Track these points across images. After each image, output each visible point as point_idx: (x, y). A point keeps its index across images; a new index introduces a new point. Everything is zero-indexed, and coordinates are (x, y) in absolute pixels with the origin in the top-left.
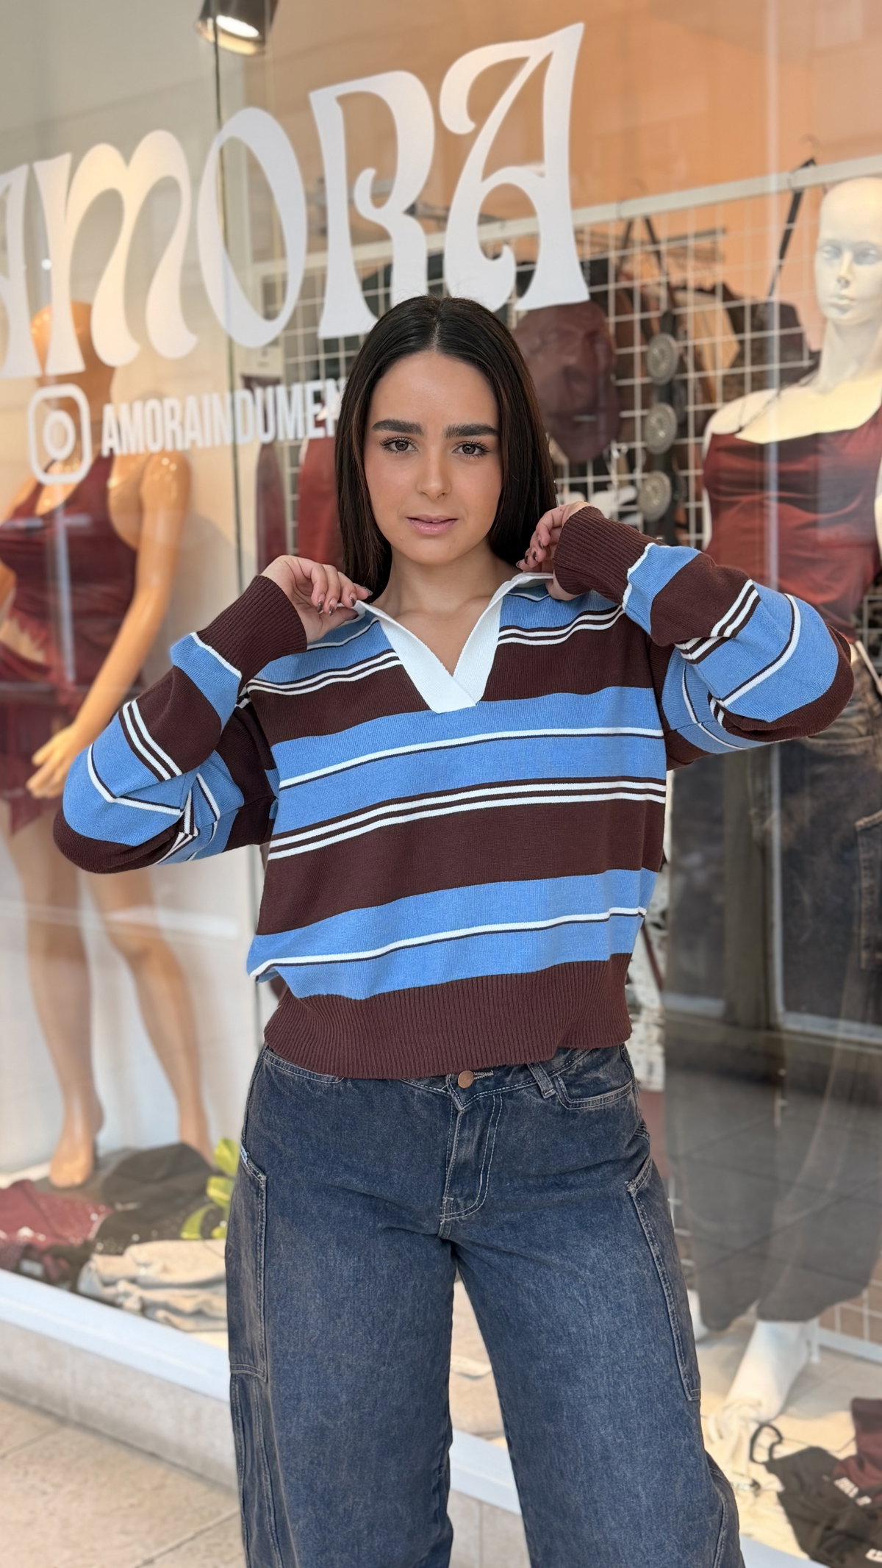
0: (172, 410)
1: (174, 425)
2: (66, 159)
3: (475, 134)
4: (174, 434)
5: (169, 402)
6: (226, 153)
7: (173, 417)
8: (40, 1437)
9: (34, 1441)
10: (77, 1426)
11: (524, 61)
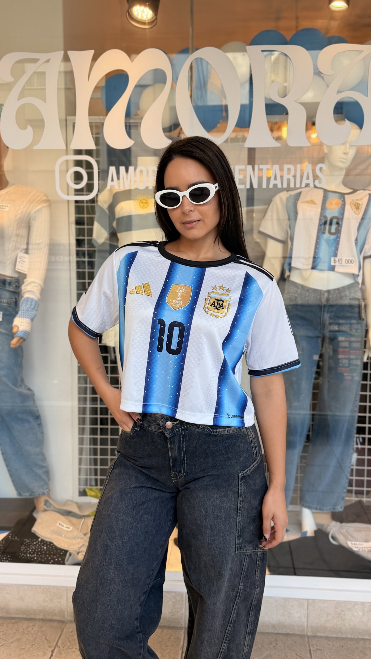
2: (91, 53)
3: (333, 76)
6: (194, 64)
8: (62, 632)
9: (61, 634)
10: (71, 622)
11: (361, 52)
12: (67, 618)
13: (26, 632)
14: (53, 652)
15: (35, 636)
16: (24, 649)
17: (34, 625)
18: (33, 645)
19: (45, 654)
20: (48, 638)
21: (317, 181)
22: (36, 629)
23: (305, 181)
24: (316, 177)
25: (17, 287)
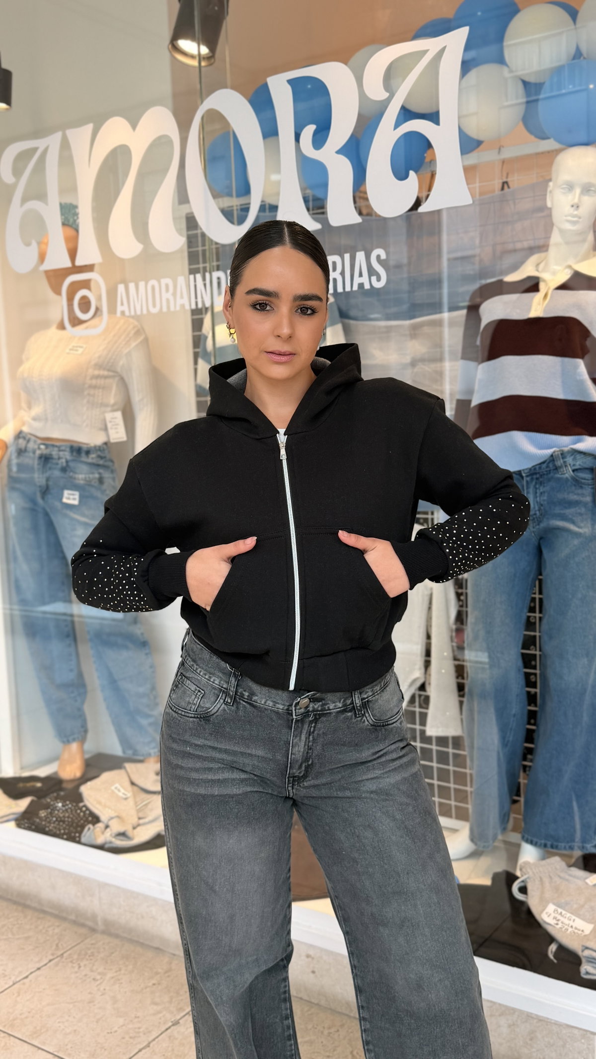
0: (167, 286)
1: (169, 295)
2: (90, 127)
3: (388, 100)
4: (168, 300)
5: (164, 281)
6: (205, 119)
7: (167, 290)
8: (82, 941)
9: (79, 944)
10: (103, 932)
11: (425, 52)
12: (101, 927)
13: (44, 931)
14: (50, 961)
15: (48, 938)
16: (23, 949)
17: (58, 926)
19: (39, 961)
20: (60, 945)
21: (374, 278)
22: (57, 930)
23: (357, 280)
24: (372, 272)
25: (101, 457)
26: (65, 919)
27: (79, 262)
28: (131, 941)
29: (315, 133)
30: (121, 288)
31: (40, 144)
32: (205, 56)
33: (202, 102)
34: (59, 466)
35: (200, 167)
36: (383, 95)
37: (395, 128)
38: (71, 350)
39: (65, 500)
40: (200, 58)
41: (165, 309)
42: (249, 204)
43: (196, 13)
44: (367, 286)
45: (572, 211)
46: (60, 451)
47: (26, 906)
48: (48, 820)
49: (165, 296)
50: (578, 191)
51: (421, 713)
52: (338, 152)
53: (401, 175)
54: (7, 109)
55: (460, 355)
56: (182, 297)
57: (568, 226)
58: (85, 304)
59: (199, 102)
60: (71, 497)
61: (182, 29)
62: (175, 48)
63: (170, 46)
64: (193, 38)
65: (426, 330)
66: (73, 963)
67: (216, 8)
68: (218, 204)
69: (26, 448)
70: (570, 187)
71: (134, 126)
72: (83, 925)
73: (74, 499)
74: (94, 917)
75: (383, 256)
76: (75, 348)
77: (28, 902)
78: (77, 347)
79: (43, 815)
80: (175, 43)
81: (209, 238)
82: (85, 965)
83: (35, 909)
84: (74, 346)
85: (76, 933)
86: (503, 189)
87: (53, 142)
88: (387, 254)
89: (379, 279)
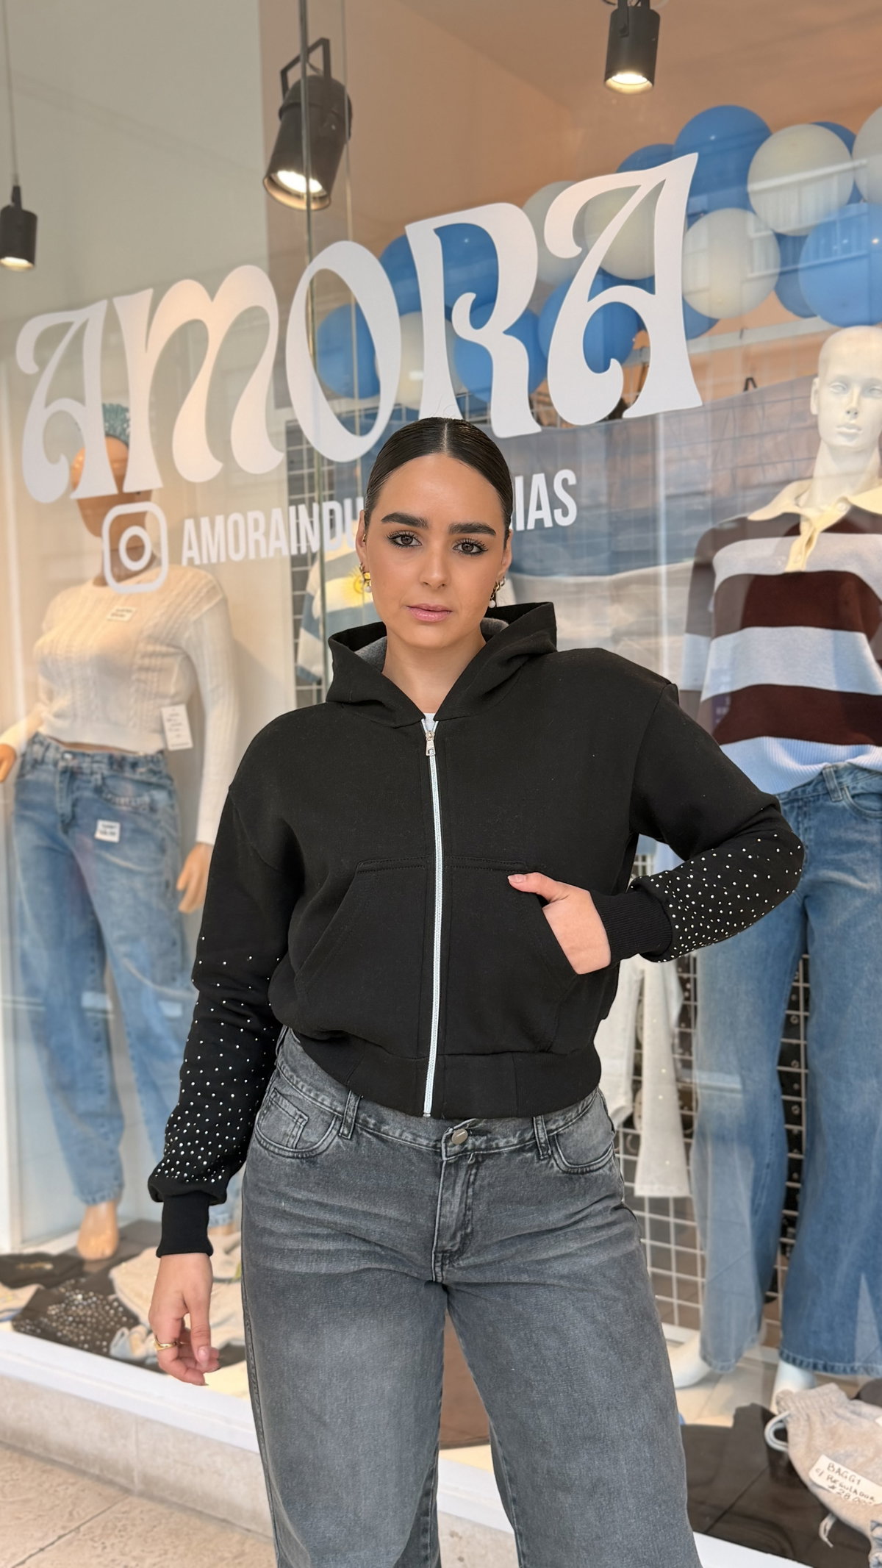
0: (256, 521)
1: (259, 535)
2: (149, 293)
3: (580, 260)
4: (257, 542)
5: (252, 515)
6: (315, 284)
7: (256, 528)
8: (109, 1508)
9: (104, 1511)
10: (142, 1495)
11: (632, 190)
12: (138, 1486)
13: (51, 1491)
14: (60, 1537)
15: (57, 1502)
16: (19, 1518)
17: (73, 1484)
18: (40, 1516)
19: (42, 1539)
20: (75, 1513)
21: (558, 512)
22: (72, 1490)
23: (534, 515)
24: (555, 503)
25: (154, 773)
26: (84, 1473)
27: (129, 487)
28: (184, 1508)
29: (475, 307)
30: (189, 525)
31: (76, 317)
32: (317, 196)
33: (311, 260)
34: (92, 785)
35: (308, 352)
36: (574, 251)
37: (590, 298)
38: (113, 615)
39: (99, 835)
40: (310, 197)
41: (252, 555)
42: (377, 408)
43: (304, 133)
44: (548, 524)
45: (847, 419)
46: (93, 762)
47: (25, 1453)
48: (61, 1320)
49: (253, 536)
50: (856, 390)
51: (626, 1162)
52: (507, 332)
53: (598, 364)
54: (28, 269)
55: (684, 627)
56: (278, 538)
57: (841, 441)
58: (136, 549)
59: (307, 258)
60: (108, 830)
61: (284, 155)
62: (273, 183)
63: (266, 180)
64: (299, 169)
65: (634, 589)
66: (95, 1542)
67: (334, 127)
68: (333, 408)
69: (44, 757)
70: (845, 385)
71: (212, 294)
72: (111, 1483)
73: (113, 834)
74: (128, 1471)
75: (572, 481)
76: (120, 613)
77: (29, 1447)
78: (123, 611)
79: (53, 1312)
80: (273, 175)
81: (319, 454)
82: (113, 1545)
83: (38, 1458)
84: (118, 610)
85: (100, 1494)
86: (746, 388)
87: (94, 315)
88: (578, 479)
89: (565, 513)
